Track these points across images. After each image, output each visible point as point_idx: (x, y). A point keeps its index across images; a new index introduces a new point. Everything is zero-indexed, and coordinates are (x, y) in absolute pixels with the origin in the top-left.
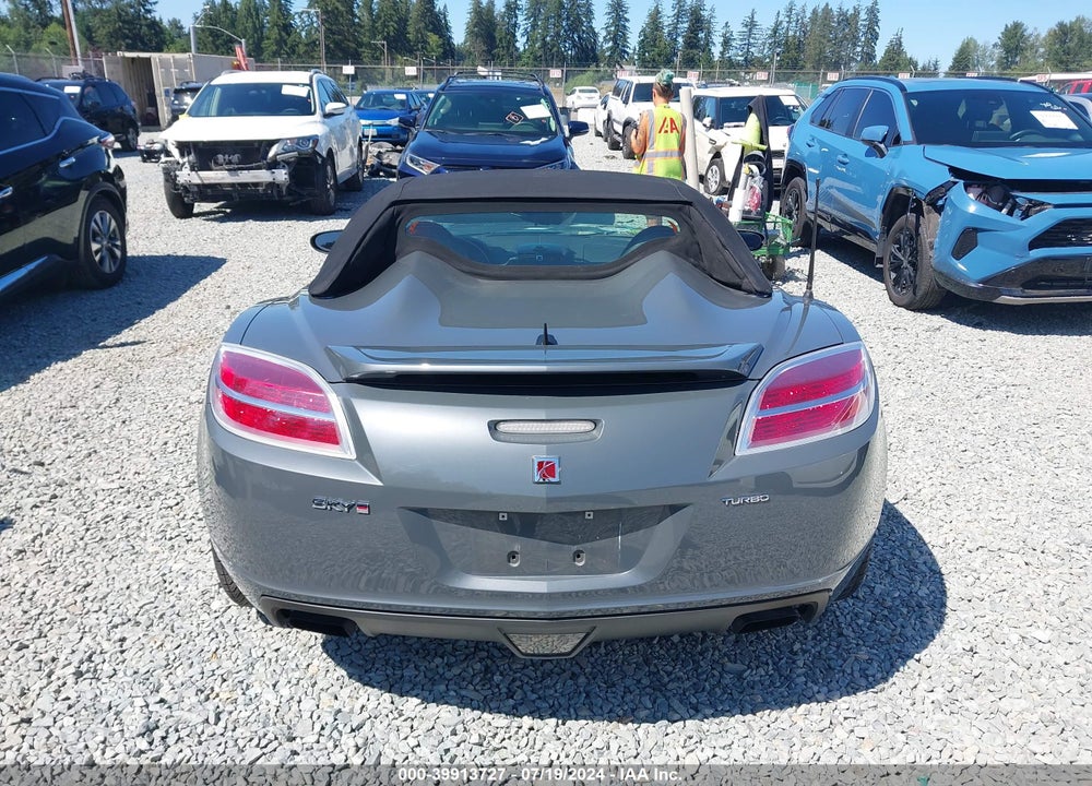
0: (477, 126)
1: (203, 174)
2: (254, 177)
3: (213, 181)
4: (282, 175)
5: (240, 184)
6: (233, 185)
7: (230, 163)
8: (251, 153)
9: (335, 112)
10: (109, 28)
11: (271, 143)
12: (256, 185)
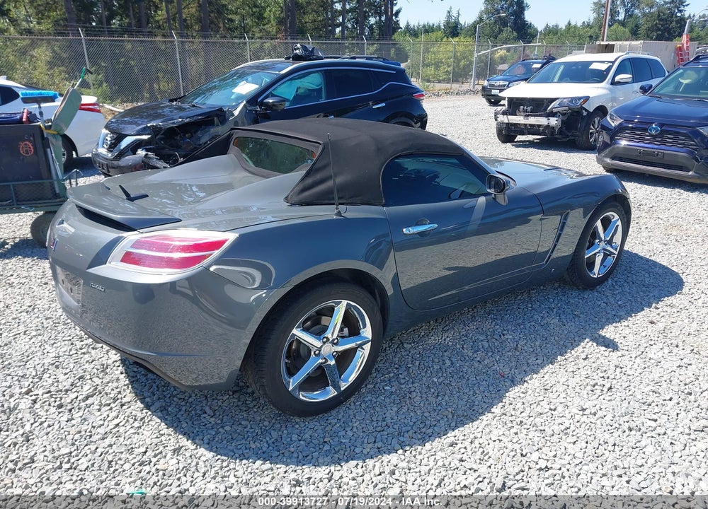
0: (698, 93)
1: (510, 117)
2: (537, 121)
3: (514, 122)
4: (553, 121)
5: (530, 125)
6: (525, 125)
7: (526, 111)
8: (538, 106)
9: (621, 81)
10: (650, 24)
11: (552, 100)
12: (539, 126)
